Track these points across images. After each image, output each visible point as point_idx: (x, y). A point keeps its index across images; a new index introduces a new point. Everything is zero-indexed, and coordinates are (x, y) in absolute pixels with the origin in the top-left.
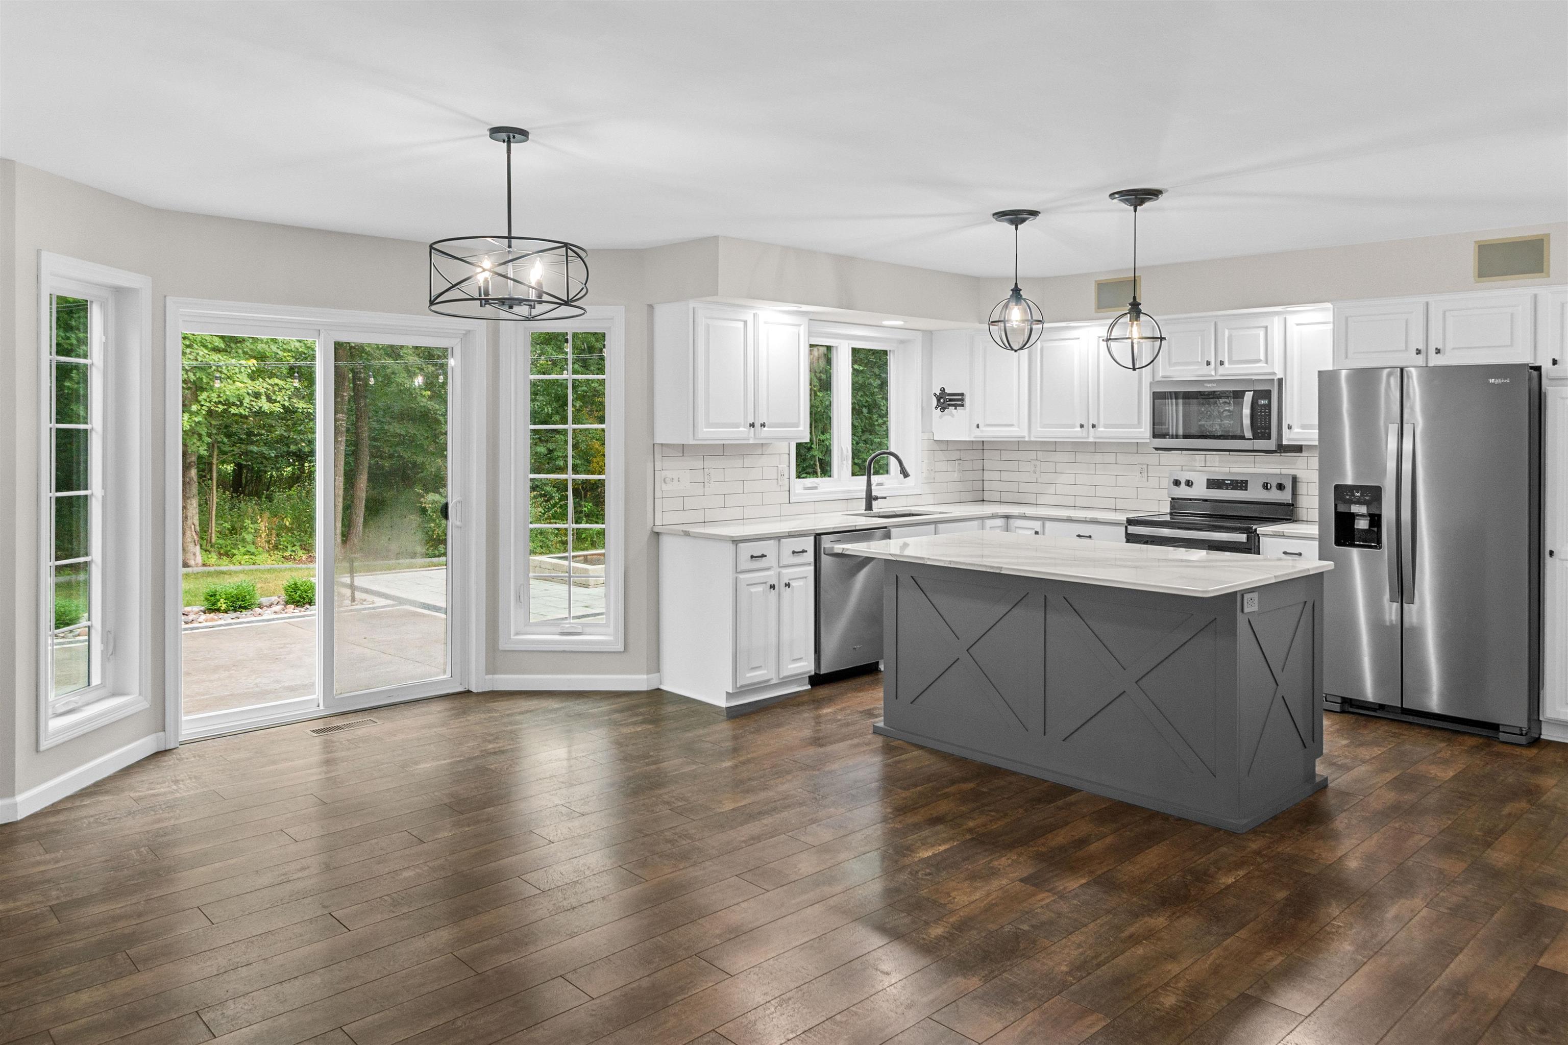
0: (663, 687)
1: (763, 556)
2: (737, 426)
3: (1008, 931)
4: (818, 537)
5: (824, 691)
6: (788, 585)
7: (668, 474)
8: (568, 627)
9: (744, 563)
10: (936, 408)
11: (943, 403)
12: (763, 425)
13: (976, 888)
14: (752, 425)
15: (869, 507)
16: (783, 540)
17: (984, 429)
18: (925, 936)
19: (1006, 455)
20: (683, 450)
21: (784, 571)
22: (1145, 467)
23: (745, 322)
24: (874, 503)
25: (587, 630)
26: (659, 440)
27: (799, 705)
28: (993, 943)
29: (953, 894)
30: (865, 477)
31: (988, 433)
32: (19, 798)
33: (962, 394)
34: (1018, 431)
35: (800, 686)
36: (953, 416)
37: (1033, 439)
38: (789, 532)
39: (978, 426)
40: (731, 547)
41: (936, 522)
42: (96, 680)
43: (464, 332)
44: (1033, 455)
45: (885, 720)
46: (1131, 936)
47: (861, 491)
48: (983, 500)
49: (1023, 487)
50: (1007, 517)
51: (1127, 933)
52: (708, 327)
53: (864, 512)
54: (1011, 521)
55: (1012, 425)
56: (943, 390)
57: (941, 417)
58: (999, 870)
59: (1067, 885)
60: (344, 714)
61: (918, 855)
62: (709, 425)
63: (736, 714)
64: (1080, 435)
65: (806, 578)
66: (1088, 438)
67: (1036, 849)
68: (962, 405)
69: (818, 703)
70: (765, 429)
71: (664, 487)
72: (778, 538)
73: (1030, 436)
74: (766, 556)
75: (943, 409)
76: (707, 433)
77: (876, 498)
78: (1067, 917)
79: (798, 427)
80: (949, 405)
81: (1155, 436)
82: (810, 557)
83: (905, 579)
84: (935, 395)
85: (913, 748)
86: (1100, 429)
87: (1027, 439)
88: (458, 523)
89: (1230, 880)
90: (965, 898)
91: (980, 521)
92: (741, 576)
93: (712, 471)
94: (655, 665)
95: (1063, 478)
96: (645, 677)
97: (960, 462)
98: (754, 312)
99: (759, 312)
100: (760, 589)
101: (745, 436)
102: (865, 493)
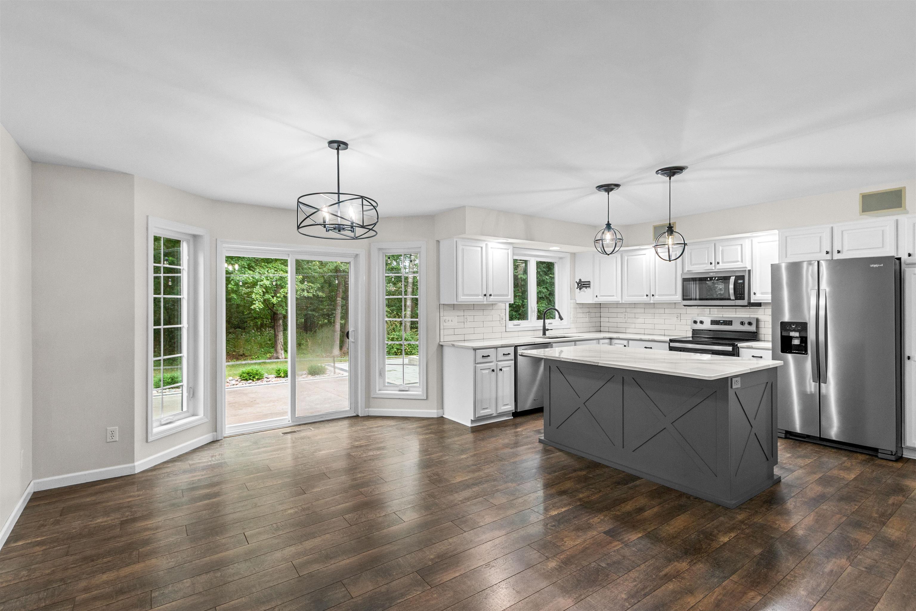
0: (444, 416)
1: (489, 356)
2: (478, 295)
3: (593, 567)
4: (516, 347)
5: (519, 420)
6: (501, 370)
7: (447, 318)
8: (402, 388)
9: (479, 359)
10: (577, 288)
11: (580, 286)
12: (491, 295)
13: (578, 537)
14: (485, 295)
15: (544, 334)
16: (498, 349)
17: (600, 298)
18: (545, 567)
19: (611, 310)
20: (454, 307)
21: (499, 363)
22: (679, 315)
23: (482, 248)
24: (547, 332)
25: (411, 389)
26: (442, 302)
27: (506, 426)
28: (583, 575)
29: (565, 539)
30: (543, 320)
31: (601, 300)
32: (136, 464)
33: (589, 282)
34: (616, 298)
35: (508, 417)
36: (585, 292)
37: (623, 302)
38: (501, 345)
39: (597, 297)
40: (472, 352)
41: (575, 341)
42: (185, 409)
43: (355, 255)
44: (624, 310)
45: (545, 436)
46: (665, 575)
47: (541, 326)
48: (601, 331)
49: (620, 325)
50: (611, 339)
51: (663, 573)
52: (463, 250)
53: (542, 336)
54: (613, 340)
55: (613, 296)
56: (580, 280)
57: (579, 293)
58: (593, 525)
59: (630, 537)
60: (300, 425)
61: (549, 514)
62: (464, 295)
63: (475, 430)
64: (646, 300)
65: (510, 366)
66: (650, 301)
67: (615, 513)
68: (589, 287)
69: (516, 426)
70: (492, 297)
71: (445, 324)
72: (496, 348)
73: (622, 301)
74: (490, 356)
75: (580, 289)
76: (463, 299)
77: (548, 330)
78: (629, 559)
79: (508, 296)
80: (583, 287)
81: (684, 299)
82: (512, 356)
83: (553, 368)
84: (576, 282)
85: (557, 451)
86: (656, 297)
87: (620, 302)
88: (353, 340)
89: (726, 539)
90: (572, 542)
91: (598, 340)
92: (478, 365)
93: (468, 317)
94: (441, 405)
95: (639, 321)
96: (436, 411)
97: (589, 313)
98: (486, 243)
99: (488, 243)
100: (487, 371)
101: (482, 300)
102: (542, 328)
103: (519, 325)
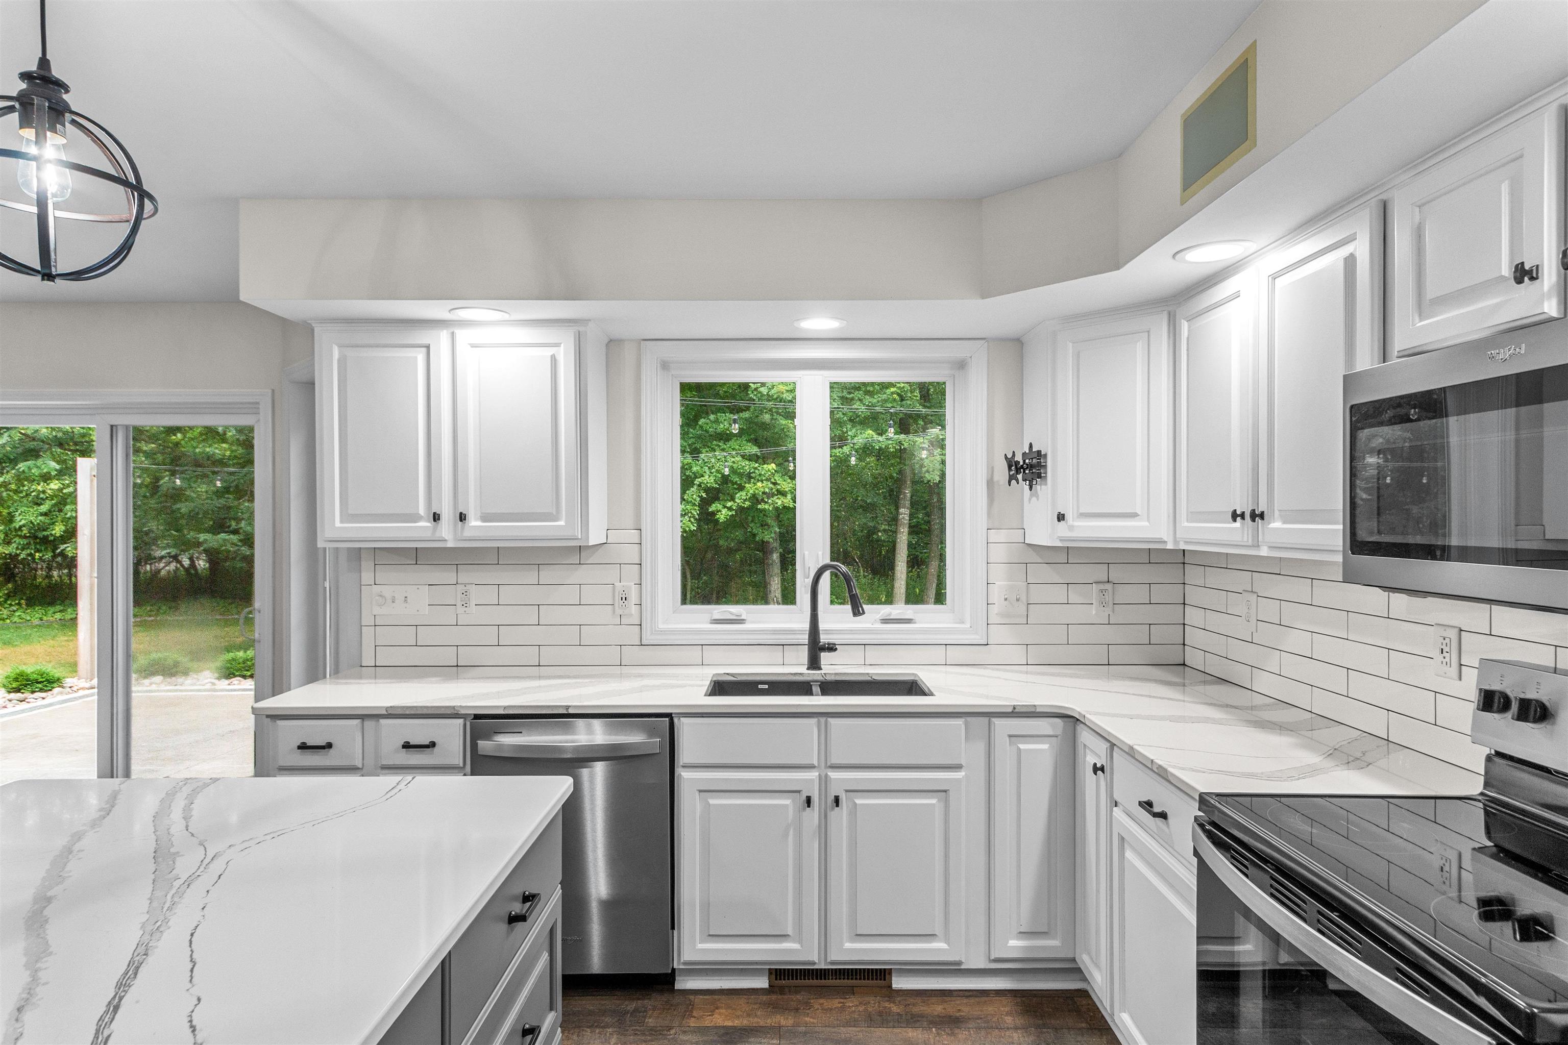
1: (328, 746)
7: (387, 591)
9: (290, 755)
10: (1007, 483)
12: (465, 518)
14: (437, 517)
15: (814, 663)
16: (384, 722)
17: (1076, 524)
19: (1210, 577)
20: (417, 554)
22: (1453, 634)
23: (430, 348)
24: (825, 657)
31: (1082, 532)
34: (1148, 527)
39: (1061, 517)
44: (1246, 581)
47: (801, 632)
48: (1183, 665)
52: (342, 362)
55: (1134, 515)
57: (1017, 499)
62: (349, 518)
70: (473, 523)
71: (378, 609)
72: (370, 717)
73: (1176, 541)
74: (334, 746)
77: (831, 648)
79: (555, 520)
81: (1353, 542)
86: (1272, 525)
87: (1170, 546)
93: (472, 588)
97: (1102, 587)
98: (453, 329)
99: (459, 328)
101: (428, 534)
102: (807, 637)
103: (741, 621)
